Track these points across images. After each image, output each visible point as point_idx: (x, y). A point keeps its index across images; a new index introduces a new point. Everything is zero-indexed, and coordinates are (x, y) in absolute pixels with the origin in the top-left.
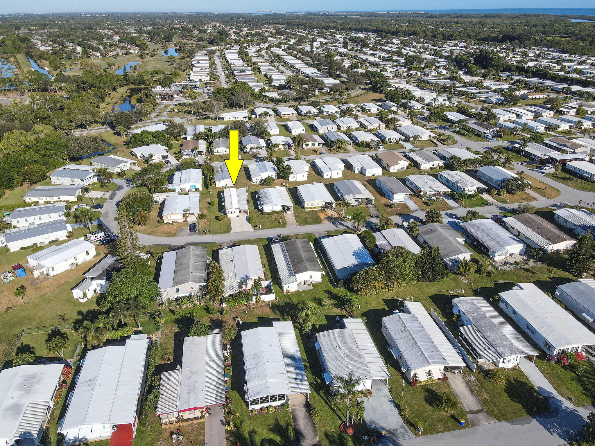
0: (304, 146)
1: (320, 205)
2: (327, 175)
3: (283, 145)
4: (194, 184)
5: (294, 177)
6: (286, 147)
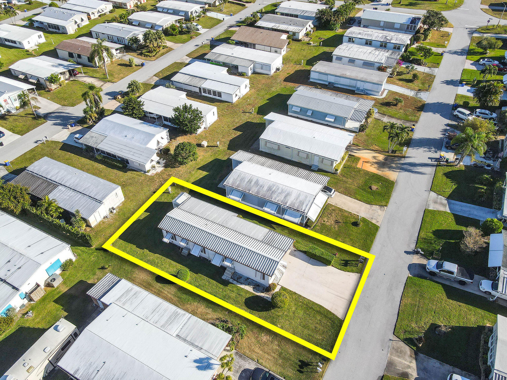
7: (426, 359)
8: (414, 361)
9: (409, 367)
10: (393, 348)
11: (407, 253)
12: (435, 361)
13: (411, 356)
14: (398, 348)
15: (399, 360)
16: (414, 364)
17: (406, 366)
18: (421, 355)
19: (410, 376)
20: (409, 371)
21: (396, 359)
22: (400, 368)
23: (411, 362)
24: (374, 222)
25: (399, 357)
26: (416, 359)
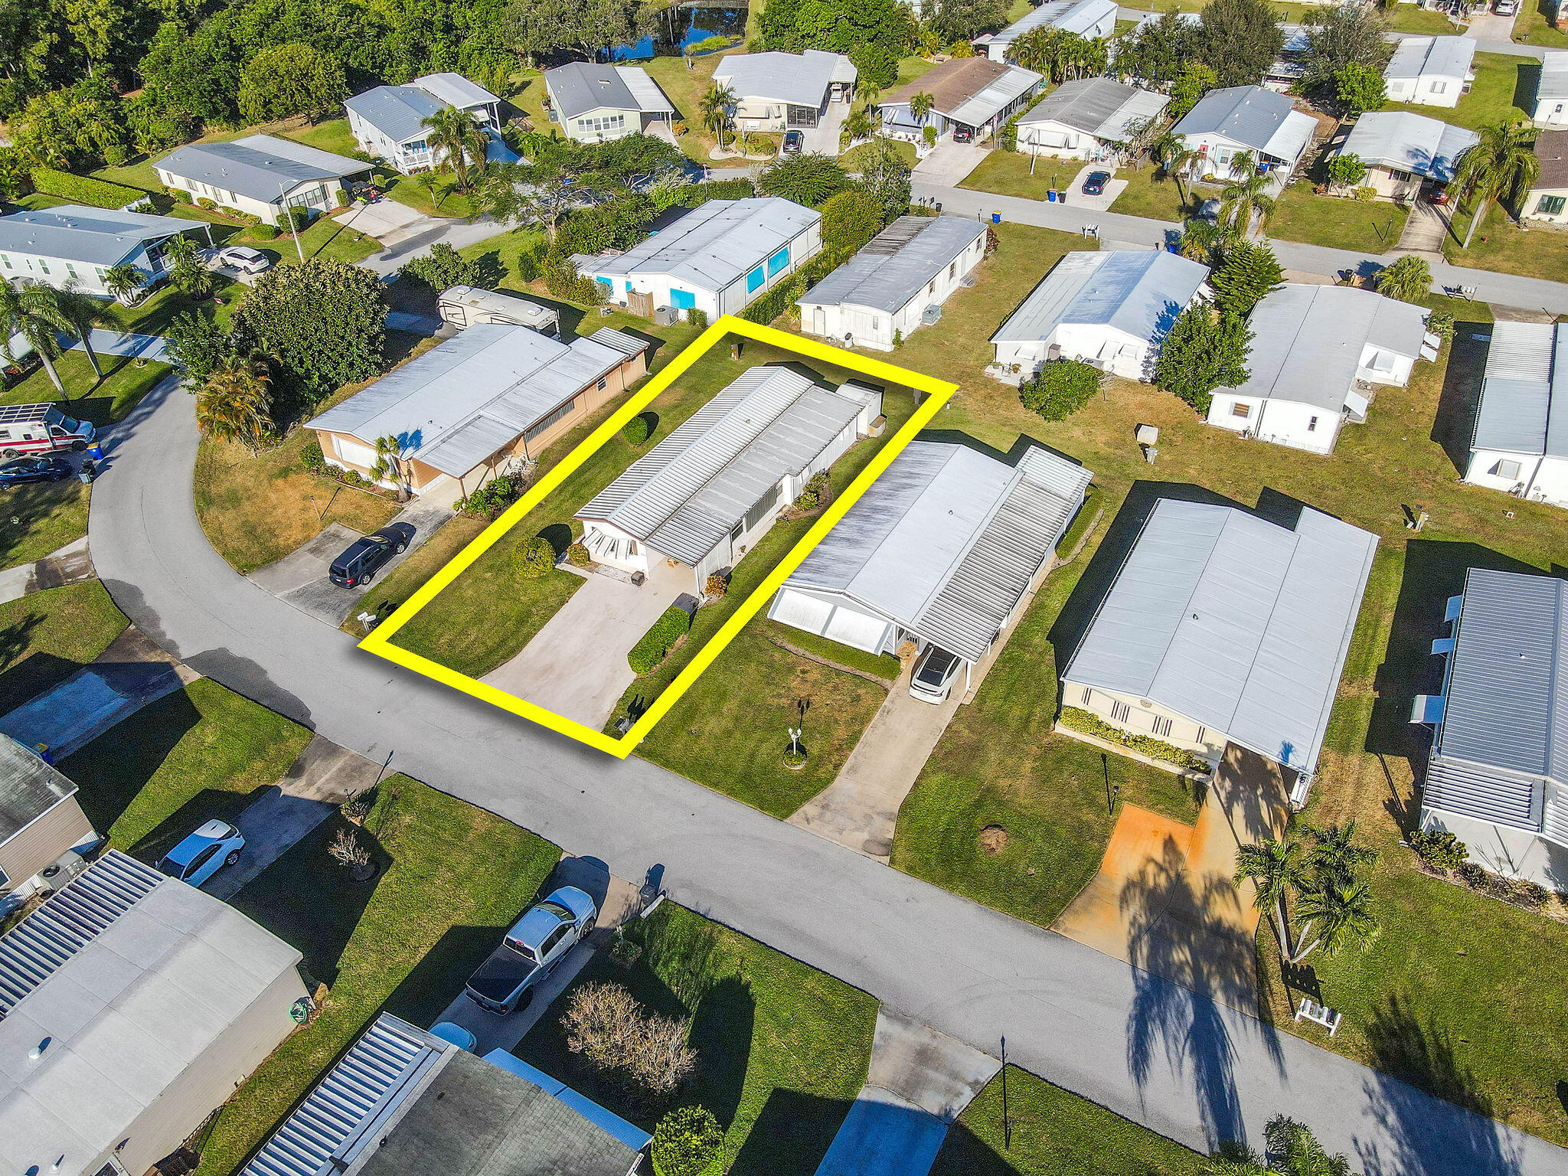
0: (1529, 209)
1: (1183, 737)
2: (1494, 470)
3: (1397, 174)
4: (688, 288)
5: (1241, 411)
6: (1412, 190)
7: (311, 822)
8: (317, 797)
9: (310, 784)
10: (366, 764)
11: (655, 874)
12: (299, 836)
13: (331, 794)
14: (361, 774)
15: (334, 769)
16: (311, 794)
17: (316, 778)
18: (324, 816)
19: (289, 780)
20: (302, 782)
21: (338, 763)
22: (315, 766)
23: (319, 790)
24: (809, 809)
25: (341, 770)
26: (320, 803)
